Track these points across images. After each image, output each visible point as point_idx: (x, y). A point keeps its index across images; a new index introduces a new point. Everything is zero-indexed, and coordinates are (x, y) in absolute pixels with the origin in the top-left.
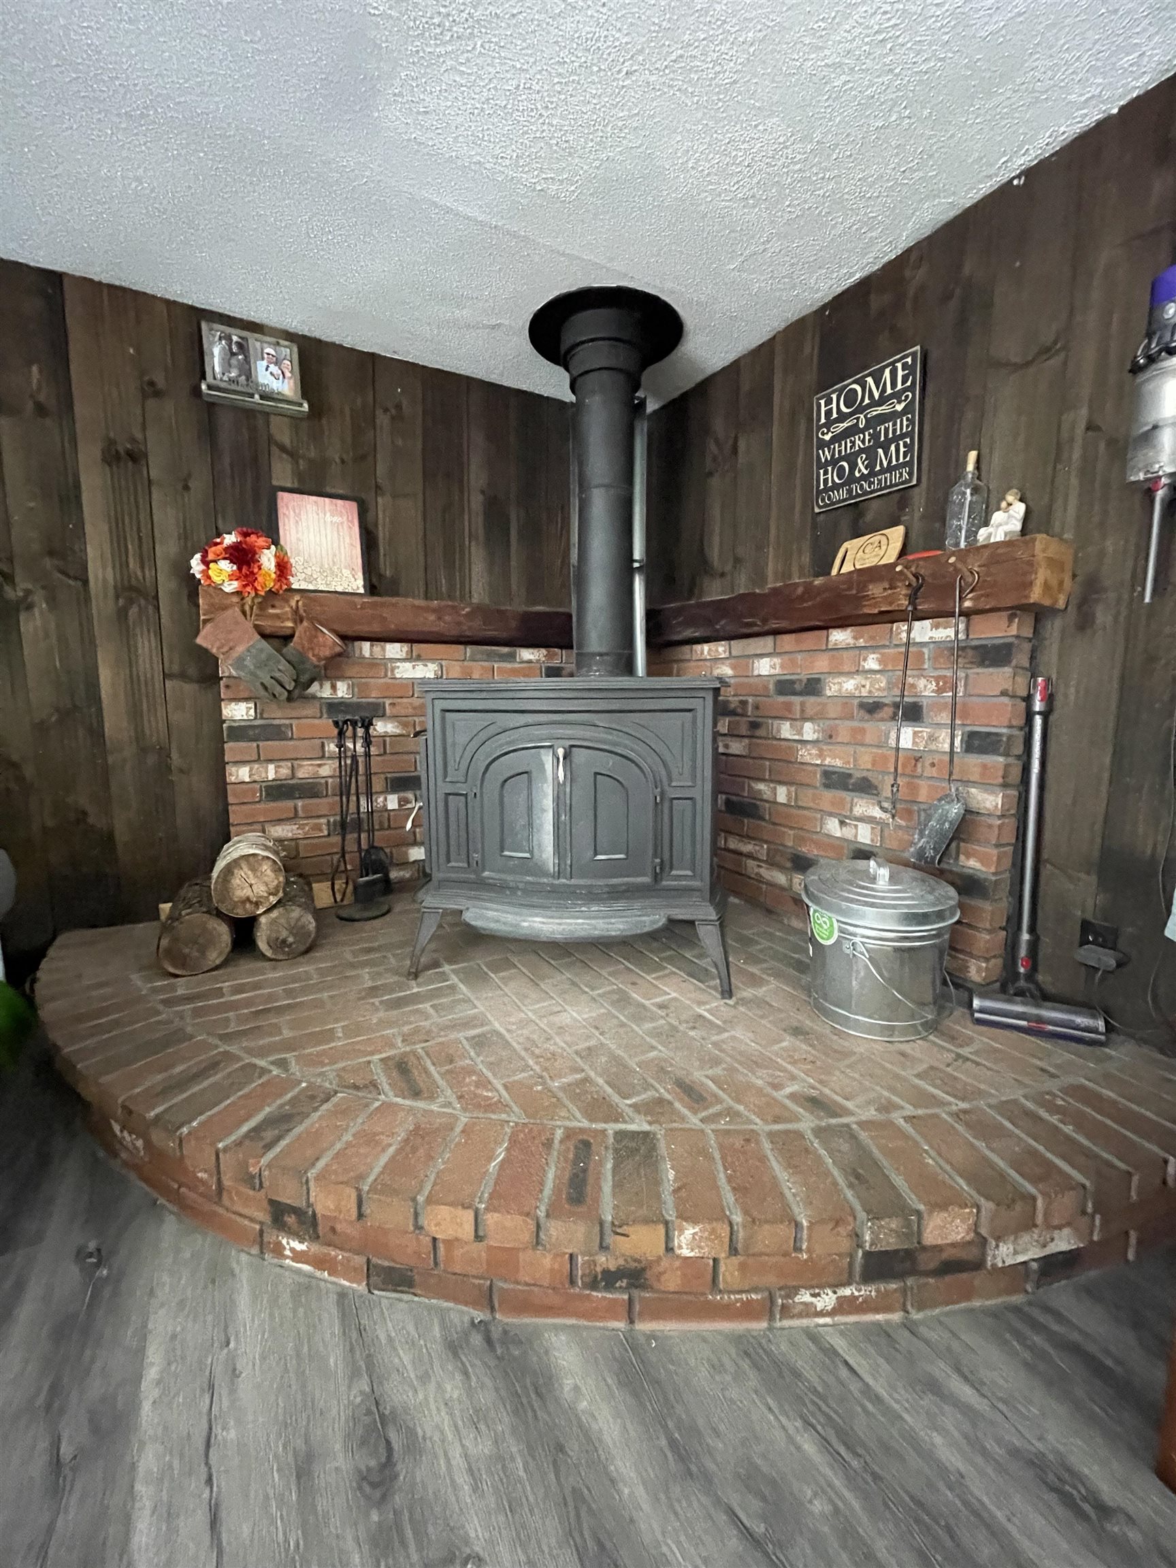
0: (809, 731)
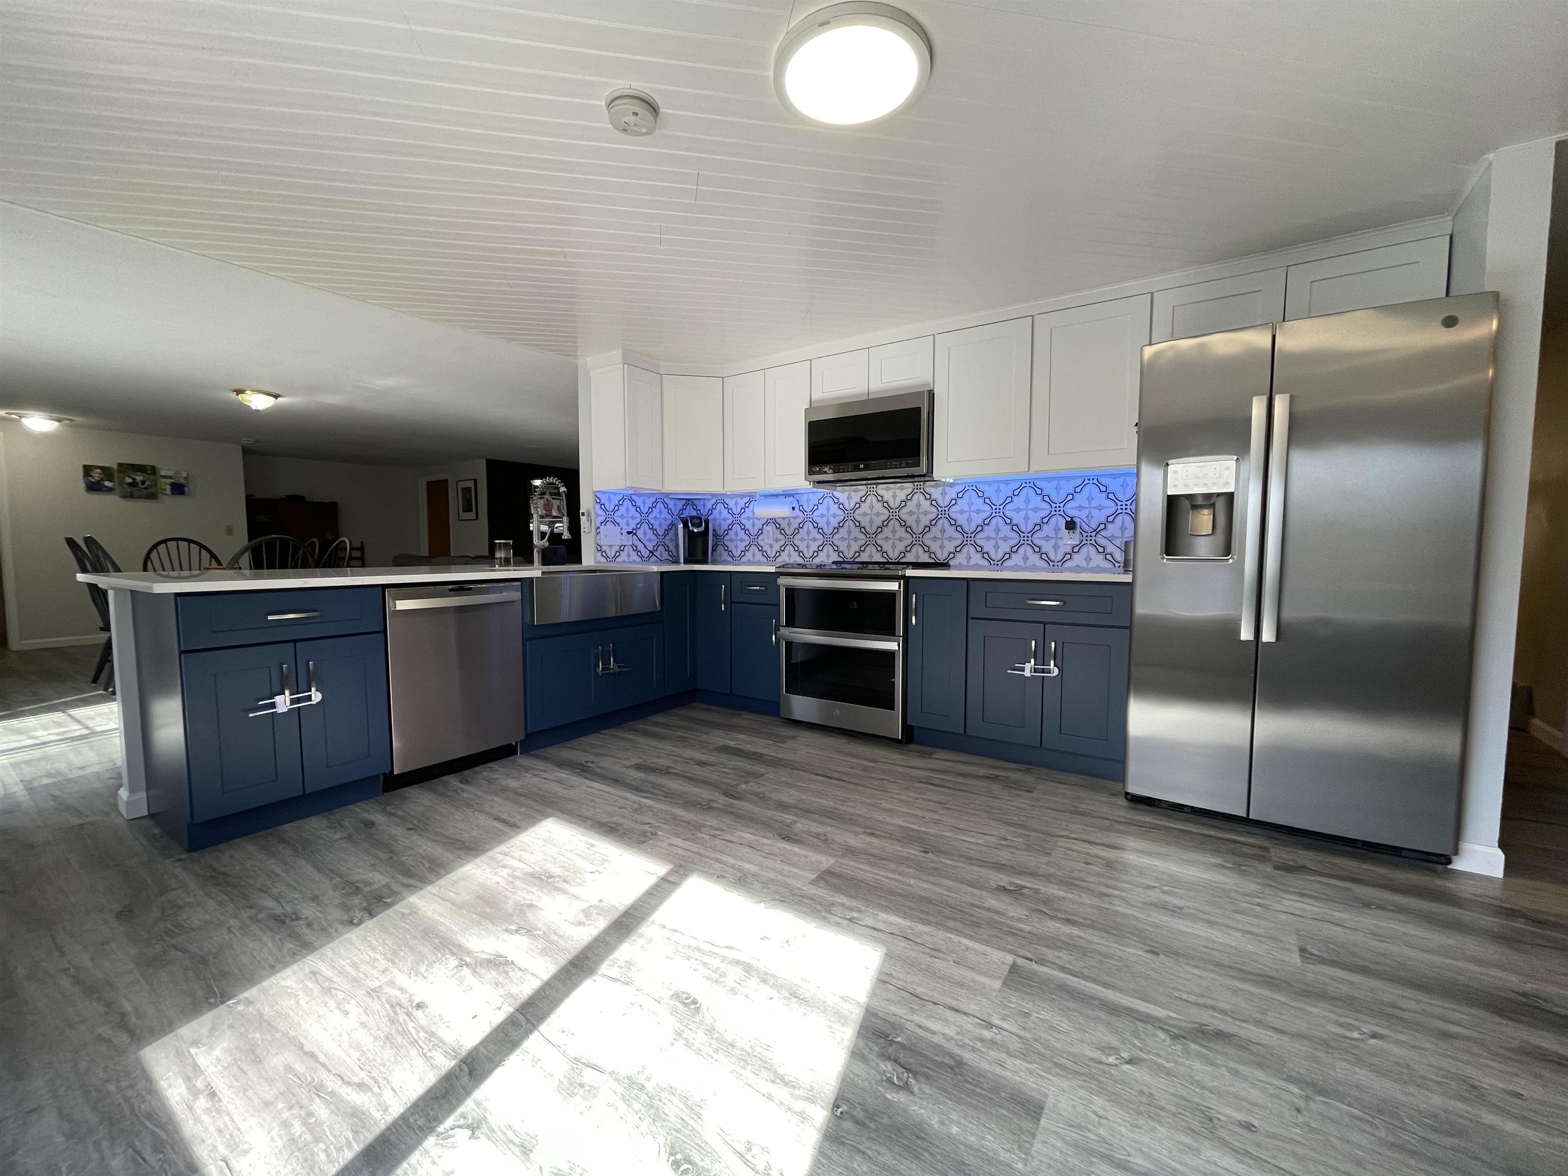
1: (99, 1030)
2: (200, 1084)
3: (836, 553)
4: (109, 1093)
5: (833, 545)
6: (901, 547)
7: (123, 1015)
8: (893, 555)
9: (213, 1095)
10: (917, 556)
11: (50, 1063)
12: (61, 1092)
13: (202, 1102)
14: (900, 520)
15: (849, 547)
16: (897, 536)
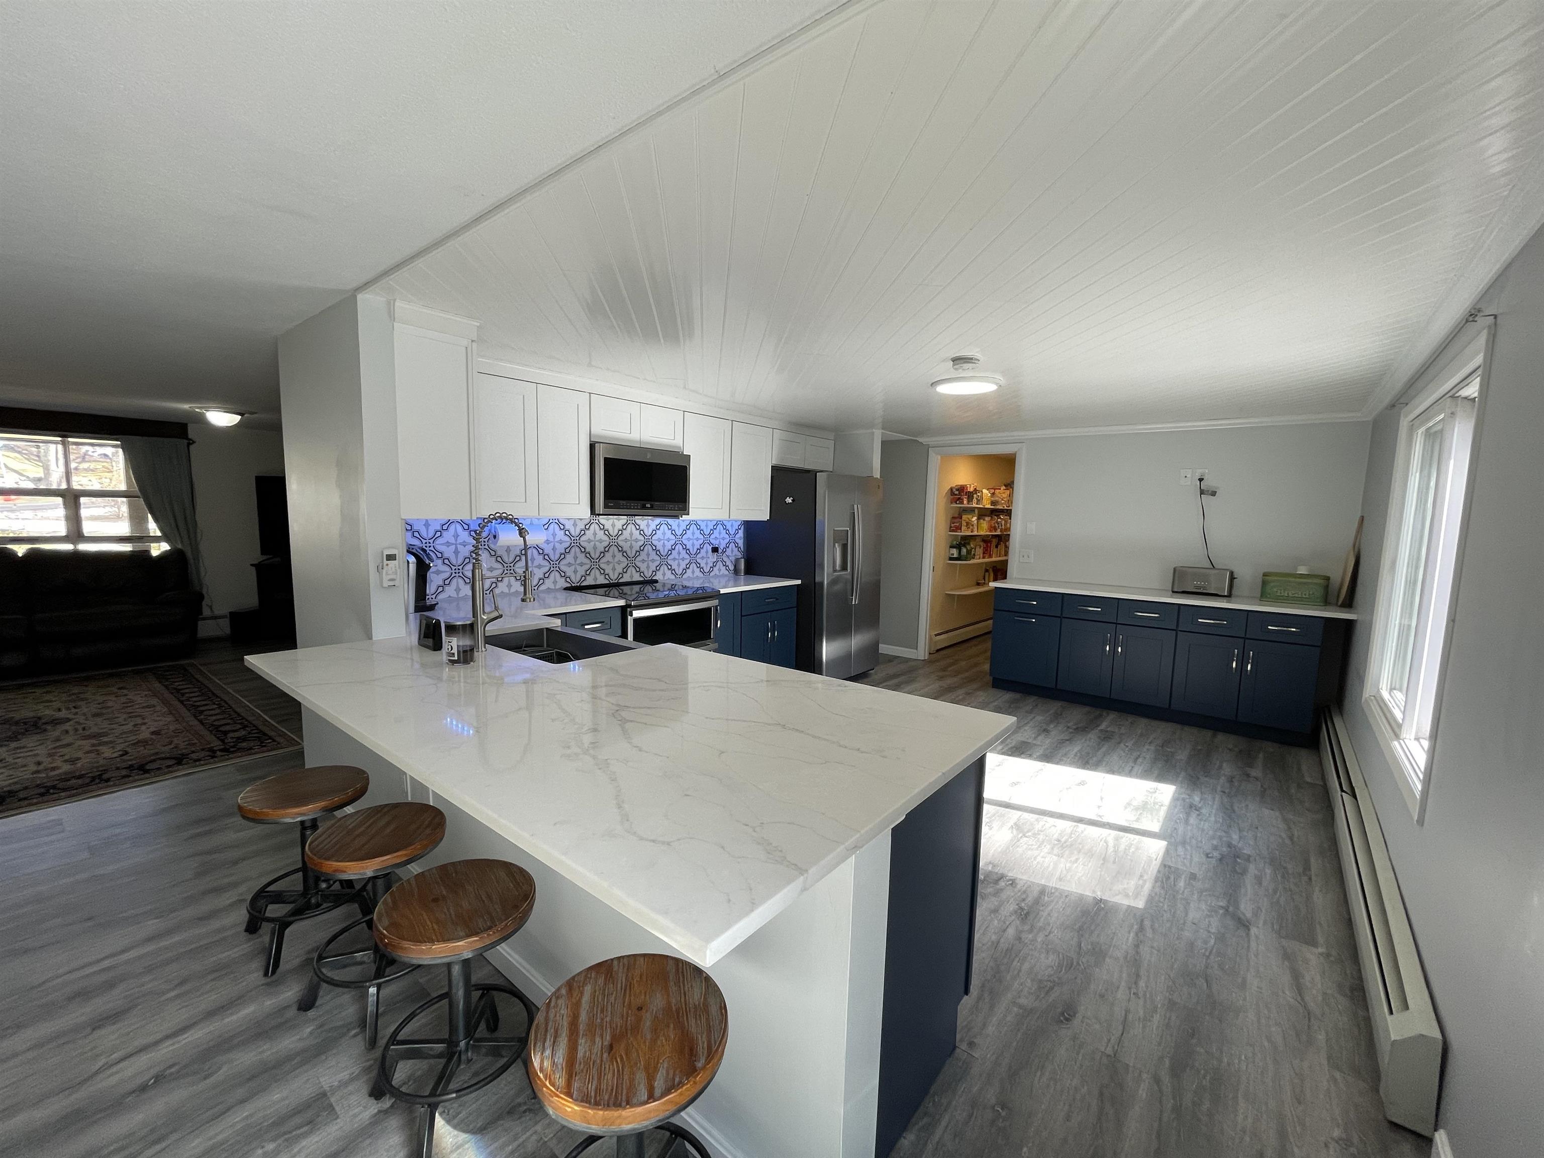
1: (1151, 936)
2: (1141, 882)
3: (563, 579)
4: (1168, 906)
5: (560, 571)
6: (619, 569)
7: (1137, 934)
8: (614, 577)
9: (1141, 876)
10: (632, 576)
11: (1178, 939)
12: (1182, 922)
13: (1145, 877)
14: (618, 546)
15: (575, 572)
16: (616, 559)
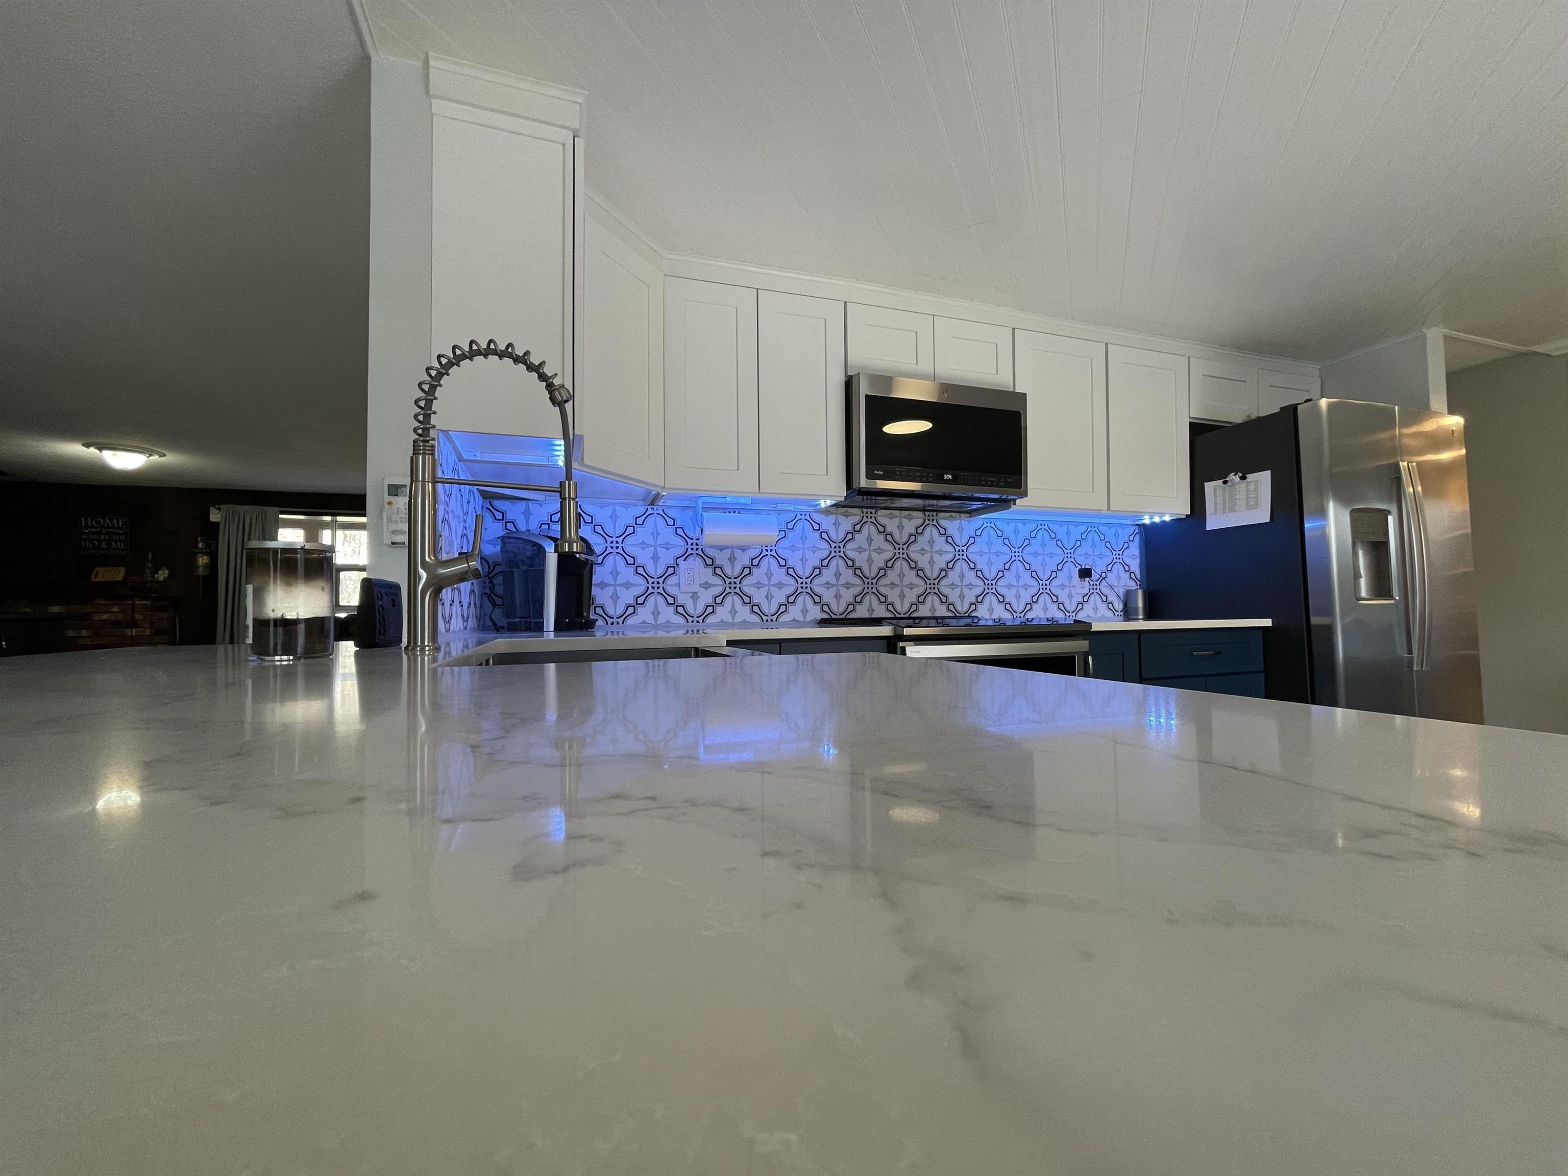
0: (84, 633)
5: (812, 594)
6: (911, 596)
8: (902, 608)
10: (933, 610)
14: (909, 559)
15: (838, 596)
16: (907, 581)
